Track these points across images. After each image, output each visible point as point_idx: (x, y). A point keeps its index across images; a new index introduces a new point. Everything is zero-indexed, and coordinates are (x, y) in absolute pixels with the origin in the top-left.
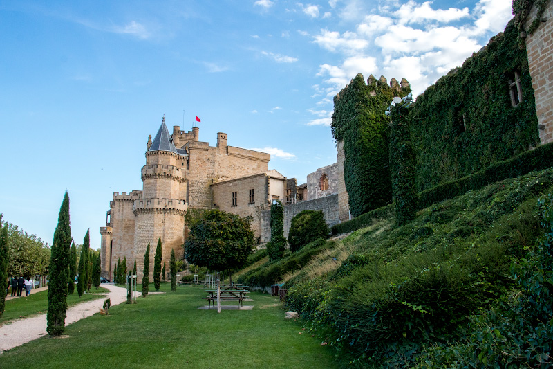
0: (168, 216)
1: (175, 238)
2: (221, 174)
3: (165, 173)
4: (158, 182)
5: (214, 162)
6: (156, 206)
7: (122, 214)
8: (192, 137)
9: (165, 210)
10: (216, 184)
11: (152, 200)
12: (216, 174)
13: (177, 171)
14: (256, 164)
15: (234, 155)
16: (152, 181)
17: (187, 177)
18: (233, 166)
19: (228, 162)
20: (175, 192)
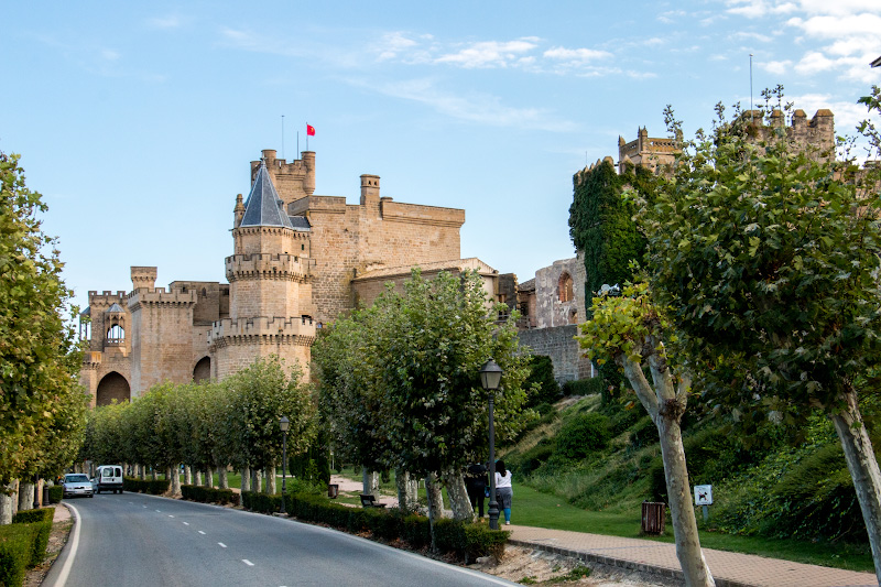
0: (284, 348)
2: (370, 257)
3: (275, 269)
4: (263, 286)
5: (356, 235)
6: (263, 331)
7: (158, 331)
8: (303, 173)
9: (279, 338)
10: (364, 280)
11: (255, 321)
12: (361, 258)
13: (295, 264)
14: (437, 233)
15: (394, 218)
16: (251, 283)
17: (312, 272)
18: (392, 240)
19: (384, 233)
20: (292, 302)
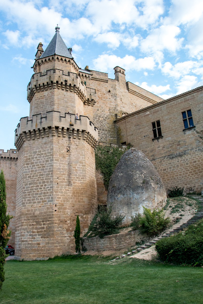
0: (75, 142)
1: (87, 179)
4: (55, 94)
5: (115, 96)
6: (55, 123)
9: (70, 132)
11: (48, 115)
12: (119, 109)
15: (134, 93)
16: (46, 93)
17: (93, 98)
19: (130, 99)
